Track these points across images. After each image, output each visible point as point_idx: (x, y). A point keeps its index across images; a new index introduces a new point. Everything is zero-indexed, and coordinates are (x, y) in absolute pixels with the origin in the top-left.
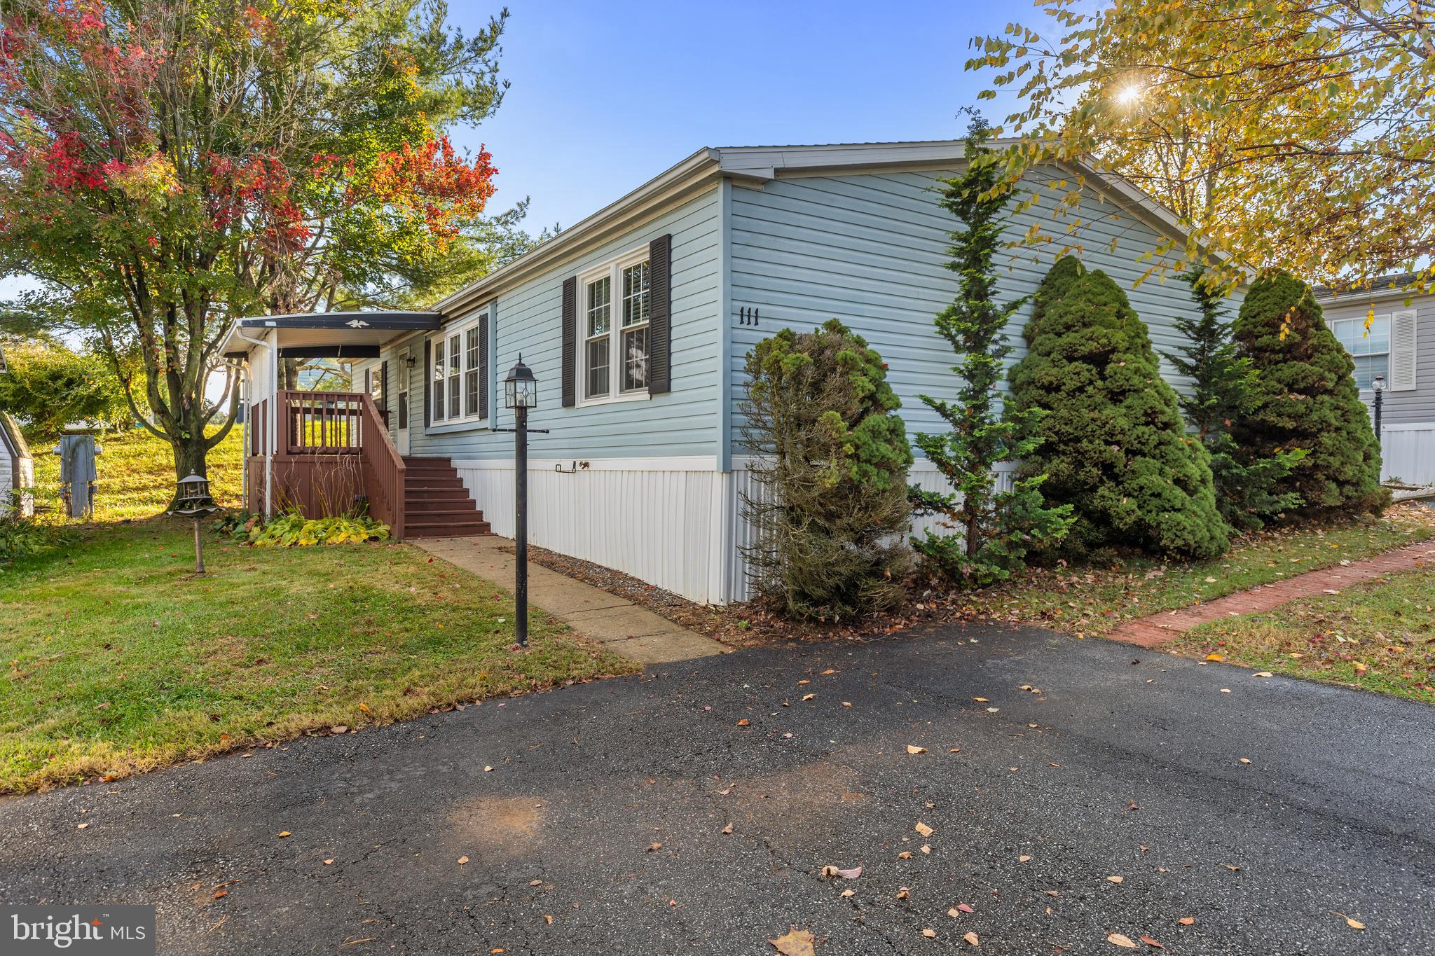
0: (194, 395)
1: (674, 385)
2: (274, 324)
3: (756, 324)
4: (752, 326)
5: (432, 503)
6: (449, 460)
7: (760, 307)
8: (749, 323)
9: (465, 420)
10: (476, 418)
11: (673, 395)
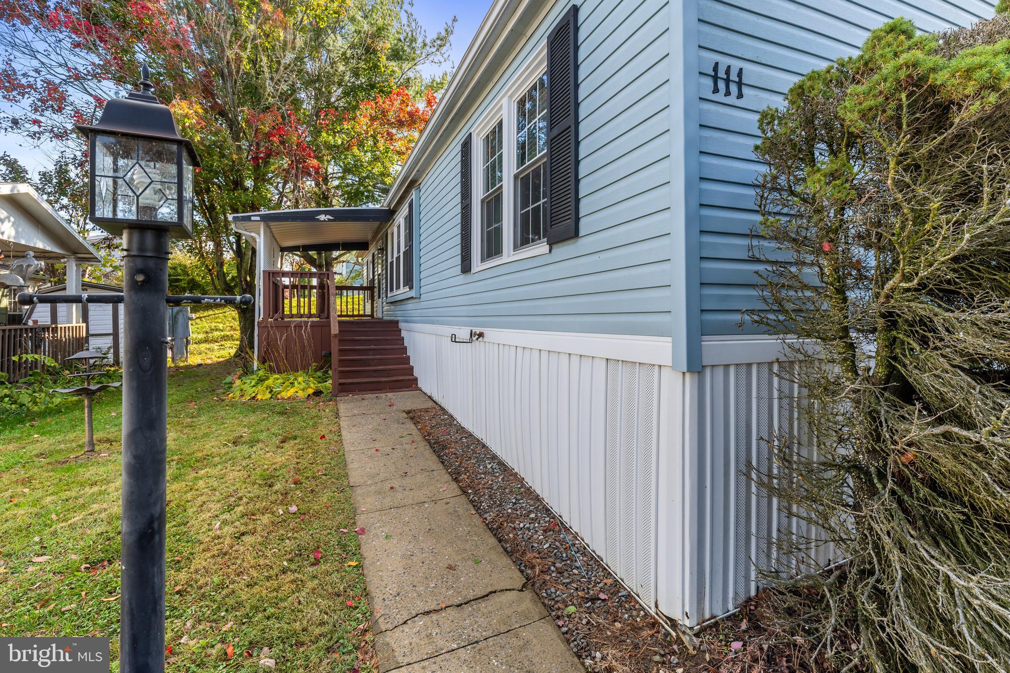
0: (248, 279)
1: (585, 226)
2: (258, 218)
3: (740, 96)
4: (732, 100)
5: (373, 360)
6: (397, 322)
7: (746, 66)
8: (728, 93)
9: (403, 292)
10: (407, 289)
11: (581, 242)
